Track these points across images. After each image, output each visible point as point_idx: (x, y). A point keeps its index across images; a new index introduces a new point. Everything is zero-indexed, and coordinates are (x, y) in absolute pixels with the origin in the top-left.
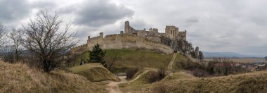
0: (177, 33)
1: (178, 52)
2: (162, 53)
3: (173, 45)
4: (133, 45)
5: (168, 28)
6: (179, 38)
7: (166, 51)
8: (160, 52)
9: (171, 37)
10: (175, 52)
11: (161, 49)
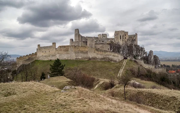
0: (127, 38)
1: (129, 58)
2: (112, 60)
3: (123, 51)
4: (85, 56)
5: (117, 33)
6: (129, 43)
7: (115, 58)
8: (110, 60)
9: (121, 42)
10: (125, 58)
11: (110, 57)
